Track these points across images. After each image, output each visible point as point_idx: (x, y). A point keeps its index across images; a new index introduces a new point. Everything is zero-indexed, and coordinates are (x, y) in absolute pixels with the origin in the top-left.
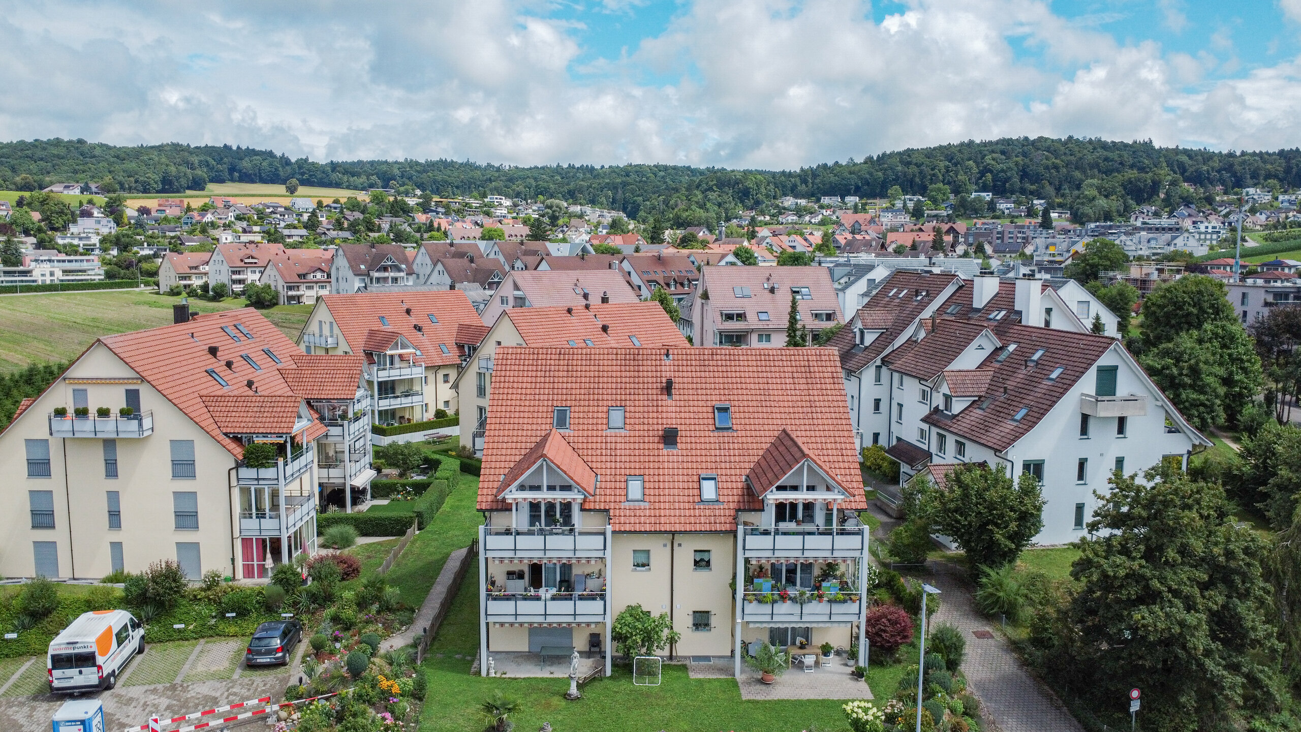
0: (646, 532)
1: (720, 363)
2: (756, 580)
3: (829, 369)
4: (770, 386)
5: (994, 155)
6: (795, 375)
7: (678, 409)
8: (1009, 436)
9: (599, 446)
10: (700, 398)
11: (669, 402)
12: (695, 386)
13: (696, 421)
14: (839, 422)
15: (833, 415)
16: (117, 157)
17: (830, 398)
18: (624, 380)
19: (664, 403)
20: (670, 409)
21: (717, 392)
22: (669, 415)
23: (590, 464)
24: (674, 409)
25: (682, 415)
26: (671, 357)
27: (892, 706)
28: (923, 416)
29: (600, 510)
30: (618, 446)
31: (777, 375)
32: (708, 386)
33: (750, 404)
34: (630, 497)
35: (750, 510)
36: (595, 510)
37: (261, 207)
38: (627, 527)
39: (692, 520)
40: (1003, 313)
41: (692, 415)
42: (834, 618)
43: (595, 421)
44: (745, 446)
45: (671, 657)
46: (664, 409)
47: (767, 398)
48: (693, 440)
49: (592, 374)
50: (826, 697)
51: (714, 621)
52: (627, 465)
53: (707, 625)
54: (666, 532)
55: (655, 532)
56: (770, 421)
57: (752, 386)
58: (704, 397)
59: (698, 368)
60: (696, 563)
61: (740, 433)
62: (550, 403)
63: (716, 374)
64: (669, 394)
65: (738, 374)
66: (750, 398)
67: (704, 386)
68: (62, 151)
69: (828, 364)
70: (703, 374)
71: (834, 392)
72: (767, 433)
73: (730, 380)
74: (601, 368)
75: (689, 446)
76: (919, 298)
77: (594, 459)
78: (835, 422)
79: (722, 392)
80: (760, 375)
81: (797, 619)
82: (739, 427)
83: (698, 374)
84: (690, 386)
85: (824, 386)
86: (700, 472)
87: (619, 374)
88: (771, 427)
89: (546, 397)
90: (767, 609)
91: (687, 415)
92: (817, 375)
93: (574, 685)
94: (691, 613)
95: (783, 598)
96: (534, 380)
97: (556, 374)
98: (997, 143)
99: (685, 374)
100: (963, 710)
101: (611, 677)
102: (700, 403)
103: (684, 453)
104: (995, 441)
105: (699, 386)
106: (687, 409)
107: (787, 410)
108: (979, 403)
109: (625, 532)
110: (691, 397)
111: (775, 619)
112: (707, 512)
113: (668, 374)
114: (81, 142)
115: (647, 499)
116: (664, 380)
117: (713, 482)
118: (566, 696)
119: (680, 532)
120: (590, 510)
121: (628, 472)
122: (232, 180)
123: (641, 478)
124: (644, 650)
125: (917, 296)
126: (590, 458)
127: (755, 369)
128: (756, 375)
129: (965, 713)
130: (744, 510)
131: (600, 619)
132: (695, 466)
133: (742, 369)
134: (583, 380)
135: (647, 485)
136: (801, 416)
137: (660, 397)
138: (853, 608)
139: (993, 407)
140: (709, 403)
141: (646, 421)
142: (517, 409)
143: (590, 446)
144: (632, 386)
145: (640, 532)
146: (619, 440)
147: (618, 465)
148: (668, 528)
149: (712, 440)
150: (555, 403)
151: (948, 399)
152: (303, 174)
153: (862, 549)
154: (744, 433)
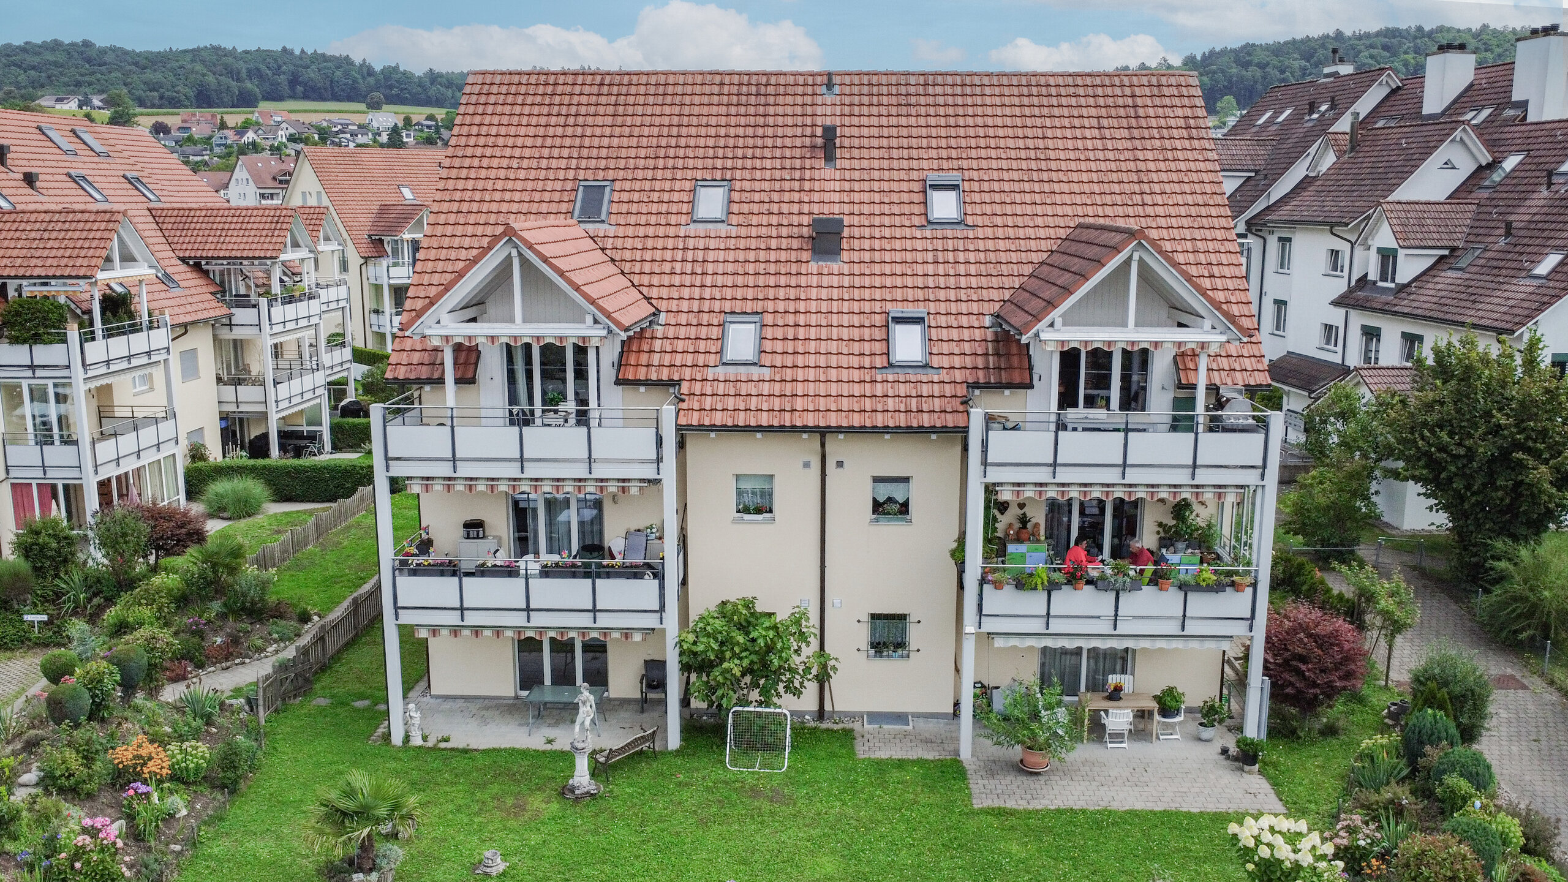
0: (759, 429)
1: (940, 100)
2: (1011, 548)
3: (1179, 112)
4: (1050, 144)
5: (1374, 51)
6: (1105, 123)
7: (847, 186)
8: (1526, 304)
9: (668, 255)
10: (895, 164)
11: (829, 173)
12: (885, 142)
13: (886, 209)
14: (1203, 211)
15: (1190, 199)
16: (136, 64)
17: (1182, 166)
18: (732, 131)
19: (817, 174)
20: (829, 186)
21: (934, 153)
22: (826, 197)
23: (645, 290)
24: (837, 186)
25: (856, 197)
26: (837, 89)
27: (1352, 830)
28: (1335, 295)
29: (659, 383)
30: (711, 255)
31: (1066, 122)
32: (914, 142)
33: (1006, 176)
34: (729, 356)
35: (1001, 386)
36: (647, 383)
37: (325, 124)
38: (718, 419)
39: (868, 404)
40: (1486, 113)
41: (877, 198)
42: (1192, 628)
43: (664, 208)
44: (992, 257)
45: (821, 714)
46: (817, 186)
47: (1043, 165)
48: (877, 244)
49: (666, 120)
50: (1172, 807)
51: (915, 636)
52: (728, 293)
53: (901, 645)
54: (805, 429)
55: (782, 429)
56: (1049, 210)
57: (1011, 143)
58: (905, 164)
59: (893, 110)
60: (878, 507)
61: (980, 232)
62: (571, 174)
63: (933, 121)
64: (830, 158)
65: (980, 121)
66: (1005, 164)
67: (905, 142)
68: (61, 58)
69: (1177, 101)
70: (904, 121)
71: (1190, 155)
72: (1042, 233)
73: (961, 132)
74: (686, 110)
75: (867, 256)
76: (1315, 116)
77: (656, 280)
78: (1193, 211)
79: (944, 153)
80: (1029, 122)
81: (1105, 627)
82: (979, 221)
83: (894, 121)
84: (876, 143)
85: (1167, 144)
86: (889, 306)
87: (723, 120)
88: (1050, 221)
89: (563, 163)
90: (1035, 602)
91: (866, 197)
92: (1153, 123)
93: (582, 765)
94: (865, 618)
95: (1074, 578)
96: (541, 131)
97: (590, 120)
98: (1378, 34)
99: (865, 121)
100: (1522, 841)
101: (678, 753)
102: (895, 175)
103: (856, 269)
104: (1497, 315)
105: (894, 142)
106: (866, 186)
107: (1086, 188)
108: (1452, 260)
109: (713, 428)
110: (876, 164)
111: (1056, 626)
112: (903, 389)
113: (828, 122)
114: (87, 44)
115: (767, 360)
116: (819, 131)
117: (917, 329)
118: (566, 792)
119: (839, 430)
120: (637, 383)
121: (727, 306)
122: (294, 97)
123: (756, 318)
124: (755, 695)
125: (1311, 113)
126: (645, 280)
127: (1017, 111)
128: (1019, 122)
129: (1525, 850)
130: (987, 386)
131: (651, 621)
132: (878, 294)
133: (989, 111)
134: (646, 131)
135: (769, 332)
136: (1118, 199)
137: (808, 163)
138: (1237, 603)
139: (1482, 262)
140: (915, 175)
141: (775, 208)
142: (499, 185)
143: (648, 255)
144: (750, 142)
145: (747, 429)
146: (712, 244)
147: (707, 293)
148: (811, 420)
149: (919, 244)
150: (581, 175)
151: (1387, 257)
152: (391, 87)
153: (1264, 466)
154: (989, 232)
